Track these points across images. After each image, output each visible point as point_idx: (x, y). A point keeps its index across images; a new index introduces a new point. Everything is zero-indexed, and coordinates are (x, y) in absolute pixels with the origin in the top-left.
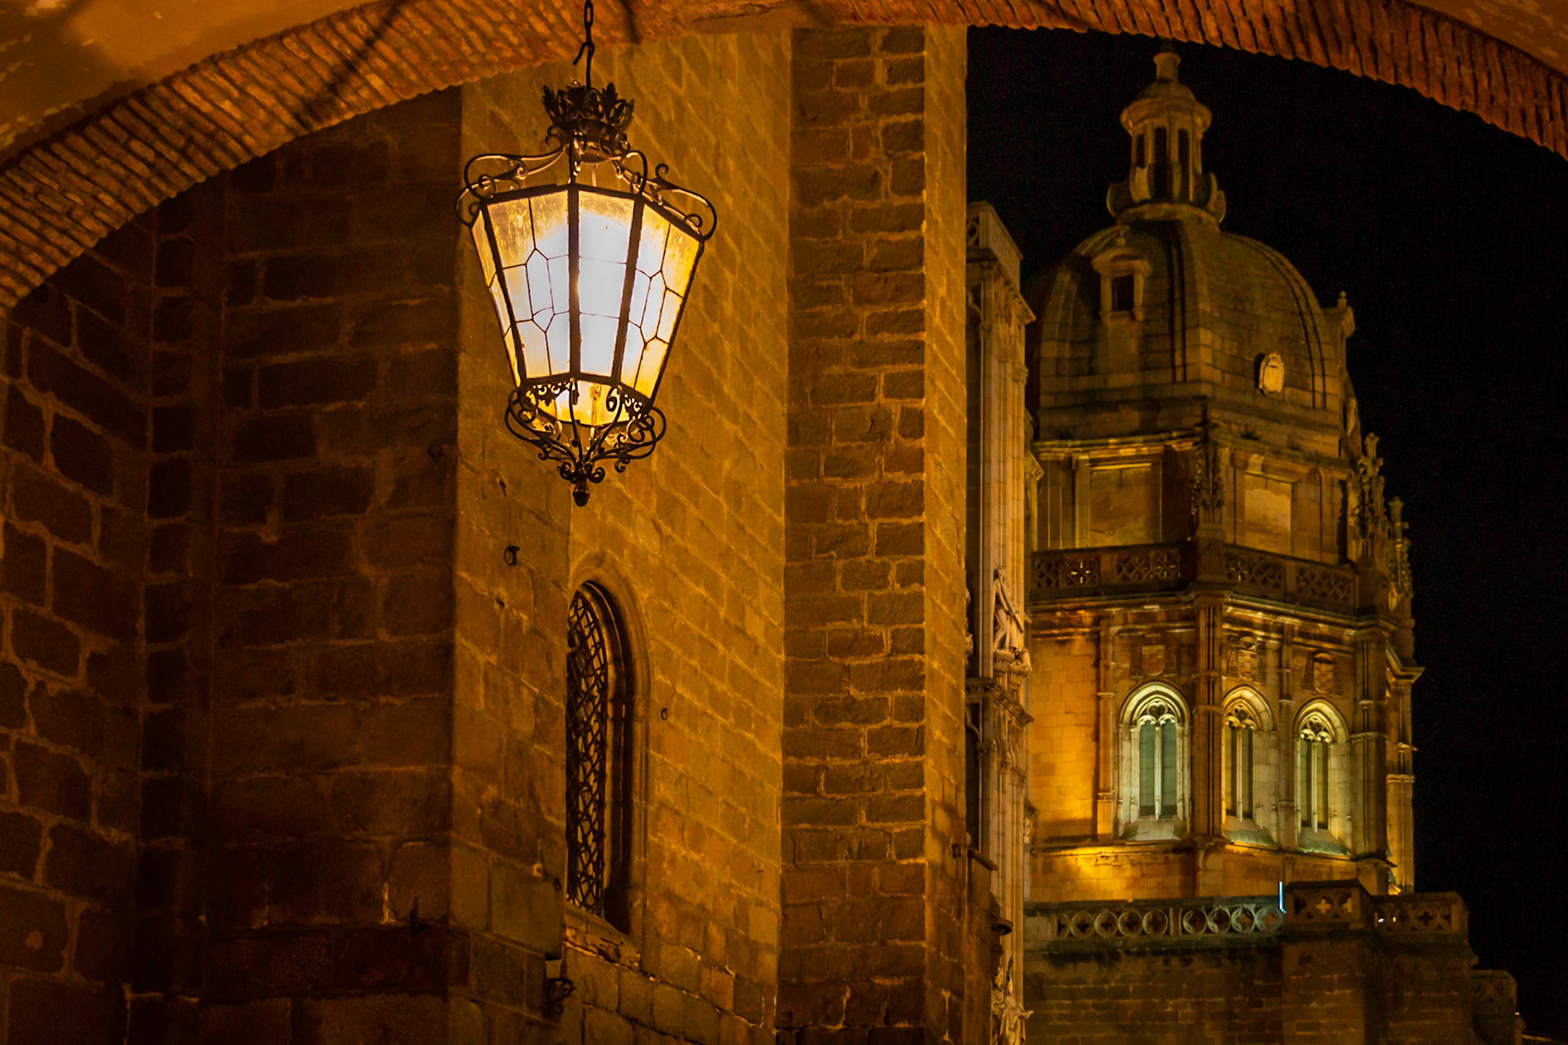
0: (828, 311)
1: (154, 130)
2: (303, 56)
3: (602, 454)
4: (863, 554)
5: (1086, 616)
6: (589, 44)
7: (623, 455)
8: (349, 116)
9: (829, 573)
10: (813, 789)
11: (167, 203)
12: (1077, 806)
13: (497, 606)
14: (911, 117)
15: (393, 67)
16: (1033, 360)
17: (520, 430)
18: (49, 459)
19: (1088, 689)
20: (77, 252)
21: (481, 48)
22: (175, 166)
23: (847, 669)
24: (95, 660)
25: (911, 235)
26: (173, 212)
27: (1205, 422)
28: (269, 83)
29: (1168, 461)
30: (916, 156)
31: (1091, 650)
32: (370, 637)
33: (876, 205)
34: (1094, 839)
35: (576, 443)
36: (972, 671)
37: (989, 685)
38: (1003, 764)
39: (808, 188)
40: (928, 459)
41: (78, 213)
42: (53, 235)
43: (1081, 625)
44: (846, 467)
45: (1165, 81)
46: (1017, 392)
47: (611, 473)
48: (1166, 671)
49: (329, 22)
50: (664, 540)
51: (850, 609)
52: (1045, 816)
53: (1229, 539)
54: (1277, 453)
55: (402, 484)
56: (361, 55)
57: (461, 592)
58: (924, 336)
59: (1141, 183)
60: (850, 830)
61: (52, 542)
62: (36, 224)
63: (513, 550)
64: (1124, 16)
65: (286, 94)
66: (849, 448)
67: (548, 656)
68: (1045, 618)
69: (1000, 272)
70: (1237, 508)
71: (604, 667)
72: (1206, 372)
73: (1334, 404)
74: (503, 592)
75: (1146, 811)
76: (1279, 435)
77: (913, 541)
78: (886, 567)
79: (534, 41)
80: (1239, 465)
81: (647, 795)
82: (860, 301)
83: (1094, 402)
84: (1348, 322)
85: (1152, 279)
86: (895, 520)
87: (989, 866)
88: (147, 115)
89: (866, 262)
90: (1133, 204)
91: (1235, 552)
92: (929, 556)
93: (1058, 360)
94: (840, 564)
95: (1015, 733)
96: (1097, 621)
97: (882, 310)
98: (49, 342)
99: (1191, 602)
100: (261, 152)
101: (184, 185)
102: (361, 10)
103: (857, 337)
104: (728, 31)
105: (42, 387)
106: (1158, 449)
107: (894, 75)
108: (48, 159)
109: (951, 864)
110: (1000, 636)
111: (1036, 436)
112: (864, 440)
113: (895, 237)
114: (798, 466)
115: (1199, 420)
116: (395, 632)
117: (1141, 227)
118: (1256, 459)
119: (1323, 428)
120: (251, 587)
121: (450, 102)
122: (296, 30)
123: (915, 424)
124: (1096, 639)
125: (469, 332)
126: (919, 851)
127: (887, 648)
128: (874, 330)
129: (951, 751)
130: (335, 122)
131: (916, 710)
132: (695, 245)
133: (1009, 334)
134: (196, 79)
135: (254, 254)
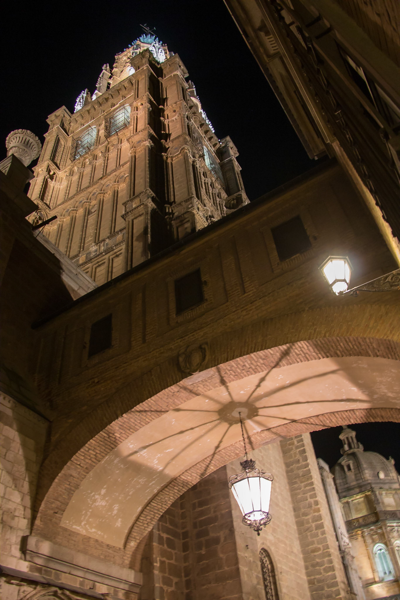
0: (296, 486)
1: (178, 484)
2: (200, 466)
3: (261, 525)
4: (312, 531)
5: (359, 532)
6: (246, 453)
7: (265, 524)
8: (208, 474)
9: (307, 536)
10: (314, 584)
11: (181, 496)
12: (369, 575)
13: (246, 558)
14: (302, 448)
15: (215, 464)
16: (335, 484)
17: (246, 524)
18: (165, 546)
19: (364, 548)
20: (167, 507)
21: (228, 458)
22: (182, 489)
23: (315, 556)
24: (176, 583)
25: (307, 468)
26: (182, 497)
27: (371, 488)
28: (195, 472)
29: (367, 497)
30: (305, 454)
31: (362, 539)
32: (224, 569)
33: (300, 465)
34: (375, 582)
35: (256, 524)
36: (340, 549)
37: (344, 552)
38: (352, 569)
39: (287, 465)
40: (321, 509)
41: (167, 501)
42: (163, 506)
43: (359, 534)
44: (305, 514)
45: (345, 429)
46: (334, 491)
47: (263, 528)
48: (380, 541)
49: (203, 460)
50: (275, 537)
51: (313, 543)
52: (364, 579)
53: (383, 510)
54: (387, 490)
55: (225, 538)
56: (209, 464)
57: (239, 557)
58: (314, 486)
59: (346, 447)
60: (324, 592)
61: (167, 561)
62: (161, 504)
63: (247, 546)
64: (336, 423)
65: (198, 473)
66: (305, 511)
67: (257, 566)
68: (351, 535)
69: (325, 470)
70: (383, 503)
71: (268, 565)
72: (369, 478)
73: (395, 478)
74: (246, 555)
75: (385, 573)
76: (387, 486)
77: (321, 526)
78: (317, 533)
79: (237, 454)
80: (381, 494)
81: (281, 592)
82: (302, 482)
83: (349, 489)
84: (393, 462)
85: (353, 463)
86: (317, 523)
87: (355, 595)
88: (177, 482)
89: (301, 475)
90: (346, 451)
91: (385, 512)
92: (326, 528)
93: (340, 483)
94: (309, 534)
95: (352, 561)
96: (362, 533)
97: (305, 483)
98: (164, 524)
99: (380, 525)
100: (195, 484)
101: (183, 492)
102: (208, 457)
103: (302, 489)
104: (269, 444)
105: (164, 532)
106: (364, 495)
107: (298, 442)
108: (162, 493)
109: (347, 596)
110: (343, 541)
111: (340, 498)
112: (308, 508)
113: (305, 469)
114: (297, 516)
115: (370, 488)
116: (228, 567)
117: (348, 455)
118: (384, 492)
119: (395, 483)
120: (201, 563)
121: (224, 467)
122: (198, 463)
123: (317, 503)
124: (363, 537)
125: (233, 506)
126: (339, 594)
127: (322, 549)
128: (305, 487)
129: (341, 569)
130: (206, 476)
131: (331, 562)
132: (270, 482)
133: (330, 480)
134: (183, 475)
135: (196, 501)
